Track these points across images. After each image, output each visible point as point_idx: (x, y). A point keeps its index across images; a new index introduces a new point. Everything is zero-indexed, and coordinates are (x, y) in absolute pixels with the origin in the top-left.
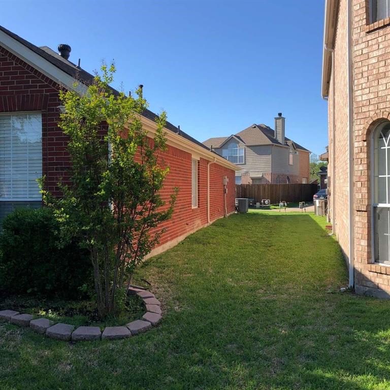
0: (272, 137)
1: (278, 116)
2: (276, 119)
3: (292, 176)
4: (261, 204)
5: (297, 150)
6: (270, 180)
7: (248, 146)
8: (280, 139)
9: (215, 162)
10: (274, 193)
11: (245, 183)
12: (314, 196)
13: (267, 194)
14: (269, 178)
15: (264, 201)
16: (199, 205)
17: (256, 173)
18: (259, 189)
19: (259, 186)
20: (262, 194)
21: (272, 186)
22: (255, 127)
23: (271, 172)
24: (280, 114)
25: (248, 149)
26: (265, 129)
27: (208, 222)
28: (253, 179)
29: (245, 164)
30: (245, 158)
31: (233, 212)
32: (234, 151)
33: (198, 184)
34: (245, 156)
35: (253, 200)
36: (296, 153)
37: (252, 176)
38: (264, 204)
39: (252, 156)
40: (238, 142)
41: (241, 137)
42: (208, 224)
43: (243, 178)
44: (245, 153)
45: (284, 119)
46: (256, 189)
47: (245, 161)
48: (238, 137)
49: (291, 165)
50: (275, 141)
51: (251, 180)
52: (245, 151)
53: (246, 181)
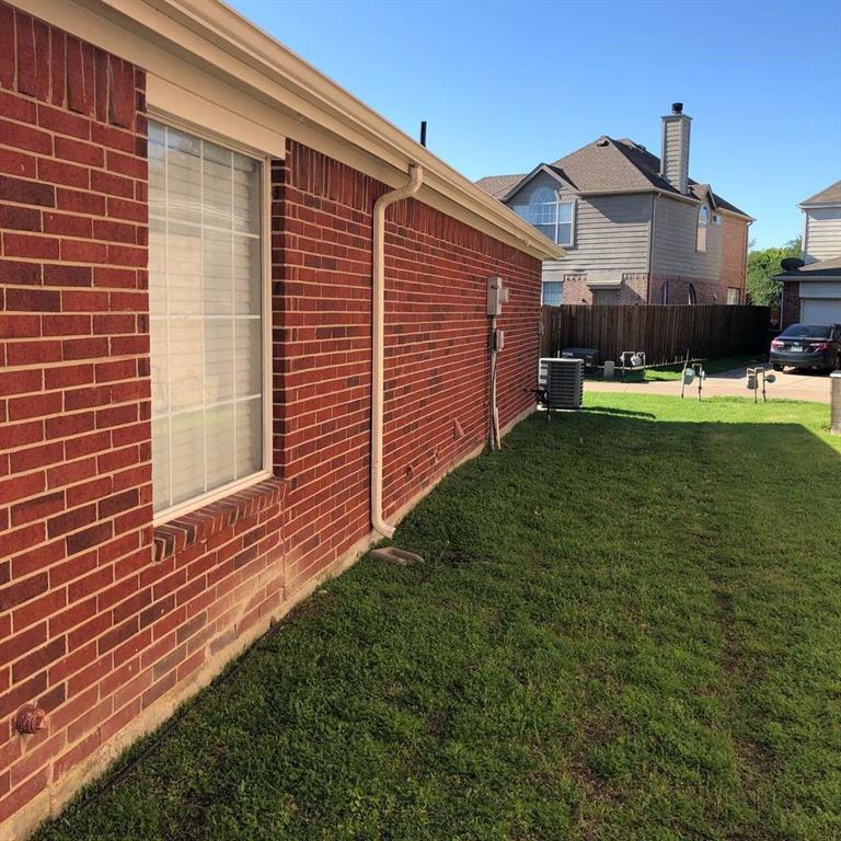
0: (652, 171)
1: (670, 112)
2: (667, 120)
3: (702, 283)
4: (618, 363)
5: (719, 213)
6: (643, 295)
7: (584, 197)
8: (675, 179)
9: (414, 191)
10: (656, 332)
11: (575, 303)
12: (774, 342)
13: (635, 336)
14: (640, 288)
15: (628, 357)
16: (279, 457)
17: (606, 273)
18: (612, 321)
19: (613, 310)
20: (620, 336)
21: (650, 312)
22: (606, 144)
23: (646, 271)
24: (678, 107)
25: (584, 204)
26: (633, 149)
27: (371, 527)
28: (595, 290)
29: (575, 247)
30: (576, 230)
31: (530, 410)
32: (546, 211)
33: (277, 319)
34: (576, 225)
35: (595, 351)
36: (715, 218)
37: (594, 283)
38: (628, 363)
39: (595, 225)
40: (558, 186)
41: (565, 171)
42: (376, 538)
43: (567, 288)
44: (576, 215)
45: (687, 121)
46: (605, 322)
47: (575, 240)
48: (560, 172)
49: (701, 253)
50: (662, 183)
51: (590, 295)
52: (576, 209)
53: (576, 296)
